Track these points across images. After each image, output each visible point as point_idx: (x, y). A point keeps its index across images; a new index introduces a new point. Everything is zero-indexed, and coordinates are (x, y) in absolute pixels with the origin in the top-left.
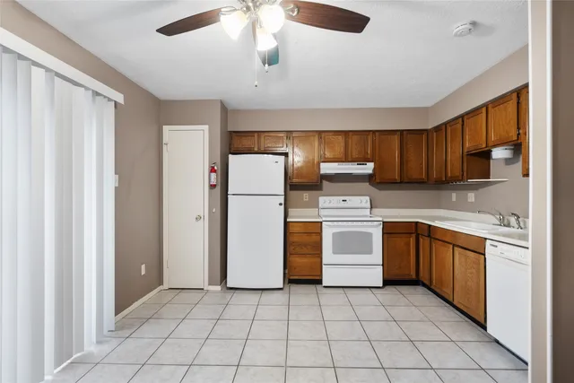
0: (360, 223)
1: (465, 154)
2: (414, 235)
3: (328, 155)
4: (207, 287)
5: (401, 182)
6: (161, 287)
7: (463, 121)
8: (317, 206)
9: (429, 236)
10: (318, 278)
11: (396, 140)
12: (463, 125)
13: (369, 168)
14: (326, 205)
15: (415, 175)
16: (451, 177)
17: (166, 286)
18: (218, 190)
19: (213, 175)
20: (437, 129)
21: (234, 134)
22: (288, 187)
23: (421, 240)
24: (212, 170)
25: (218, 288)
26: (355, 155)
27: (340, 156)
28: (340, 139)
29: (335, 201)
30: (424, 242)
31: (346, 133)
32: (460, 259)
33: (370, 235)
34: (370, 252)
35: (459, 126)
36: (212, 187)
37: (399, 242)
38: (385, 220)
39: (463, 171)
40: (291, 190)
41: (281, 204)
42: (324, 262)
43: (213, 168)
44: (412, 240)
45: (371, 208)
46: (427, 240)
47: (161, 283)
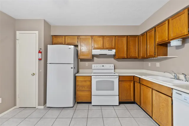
0: (108, 77)
1: (156, 44)
2: (133, 82)
3: (96, 46)
4: (37, 107)
5: (127, 58)
6: (15, 107)
7: (155, 29)
8: (91, 68)
9: (140, 83)
10: (90, 101)
11: (125, 40)
12: (155, 31)
13: (113, 52)
14: (95, 68)
15: (133, 55)
16: (149, 56)
17: (17, 106)
18: (43, 61)
19: (40, 54)
20: (143, 35)
21: (54, 37)
22: (79, 60)
23: (136, 84)
24: (40, 52)
25: (42, 107)
26: (107, 46)
27: (100, 47)
28: (101, 39)
29: (99, 66)
30: (137, 85)
31: (103, 37)
32: (156, 97)
33: (113, 82)
34: (113, 89)
35: (153, 32)
36: (40, 59)
37: (126, 85)
38: (120, 75)
39: (155, 53)
40: (80, 61)
41: (72, 68)
42: (92, 94)
43: (40, 51)
44: (132, 84)
45: (115, 69)
46: (139, 85)
47: (15, 105)
